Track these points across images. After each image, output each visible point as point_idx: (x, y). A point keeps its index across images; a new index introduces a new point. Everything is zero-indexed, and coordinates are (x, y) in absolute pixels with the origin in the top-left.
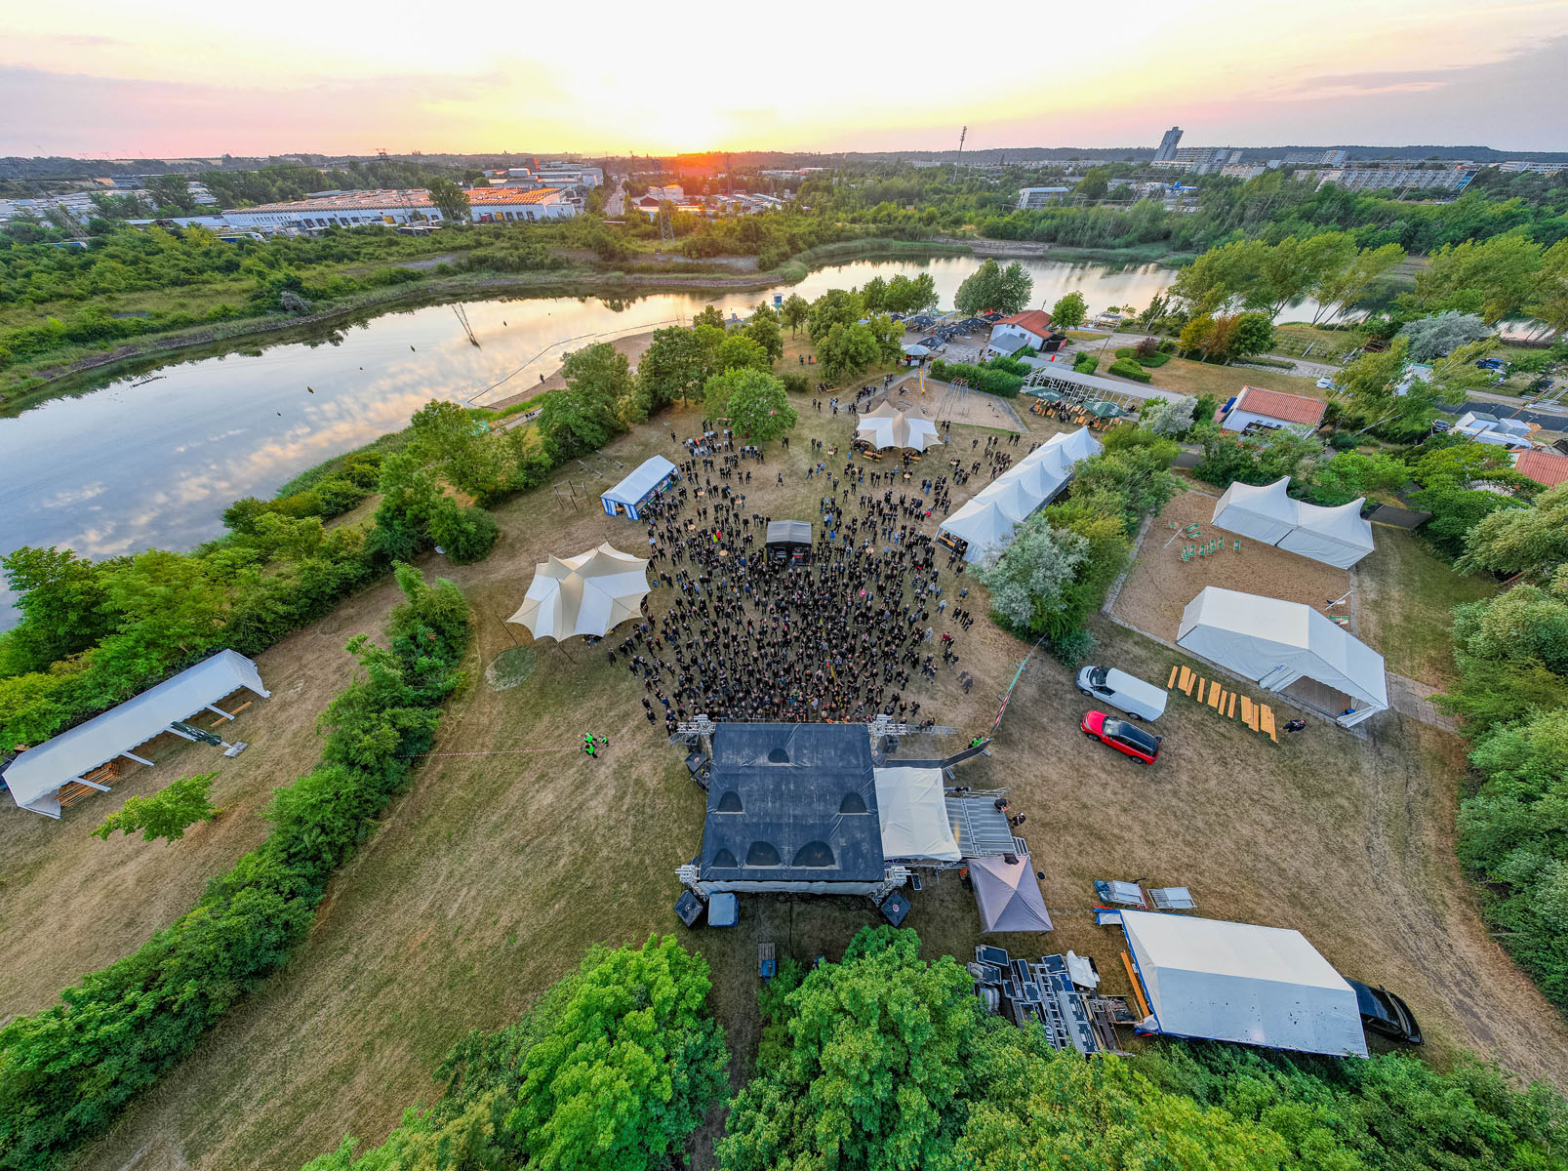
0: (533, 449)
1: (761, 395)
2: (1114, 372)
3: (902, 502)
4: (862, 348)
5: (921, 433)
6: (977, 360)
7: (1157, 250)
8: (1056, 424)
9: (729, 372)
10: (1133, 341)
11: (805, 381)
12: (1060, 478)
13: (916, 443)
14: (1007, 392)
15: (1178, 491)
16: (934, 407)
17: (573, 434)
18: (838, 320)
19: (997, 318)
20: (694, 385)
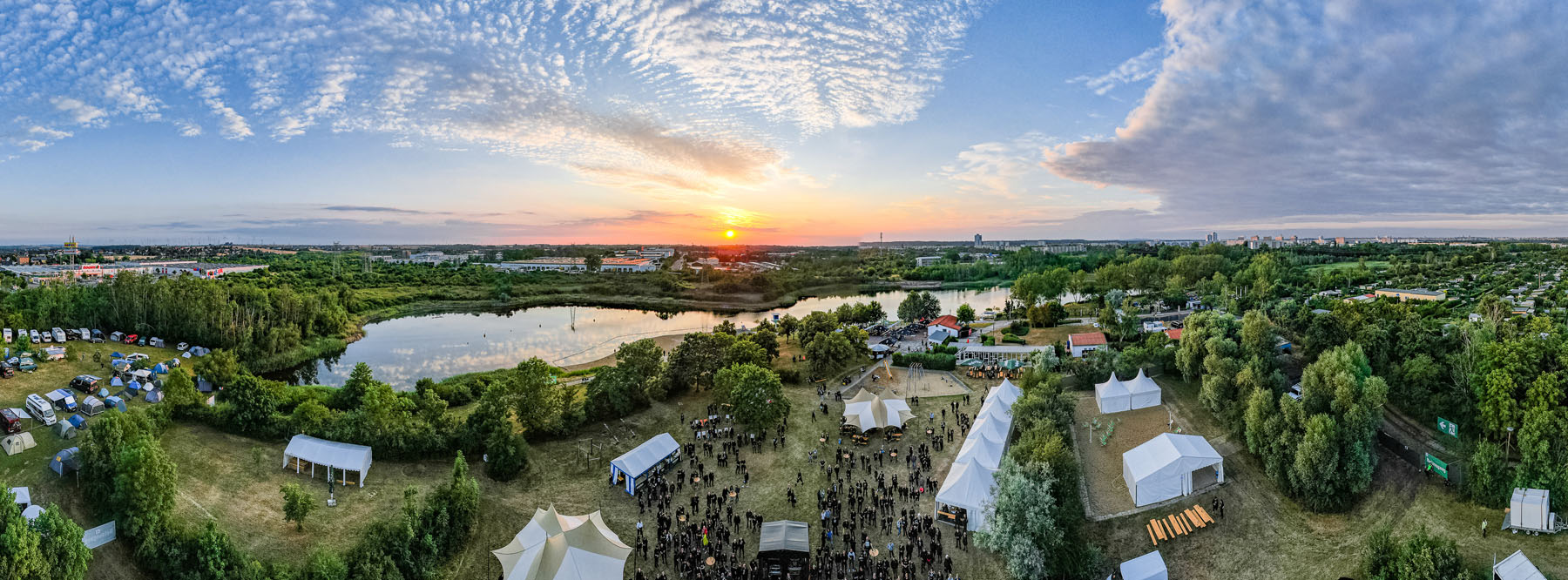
0: (577, 405)
1: (760, 386)
2: (1005, 342)
3: (895, 483)
4: (840, 349)
5: (897, 412)
6: (924, 349)
7: (995, 280)
8: (988, 383)
9: (735, 366)
10: (1007, 324)
11: (798, 374)
12: (1007, 421)
13: (895, 420)
14: (950, 367)
15: (1075, 402)
16: (902, 387)
17: (608, 401)
18: (820, 330)
19: (928, 322)
20: (707, 375)
